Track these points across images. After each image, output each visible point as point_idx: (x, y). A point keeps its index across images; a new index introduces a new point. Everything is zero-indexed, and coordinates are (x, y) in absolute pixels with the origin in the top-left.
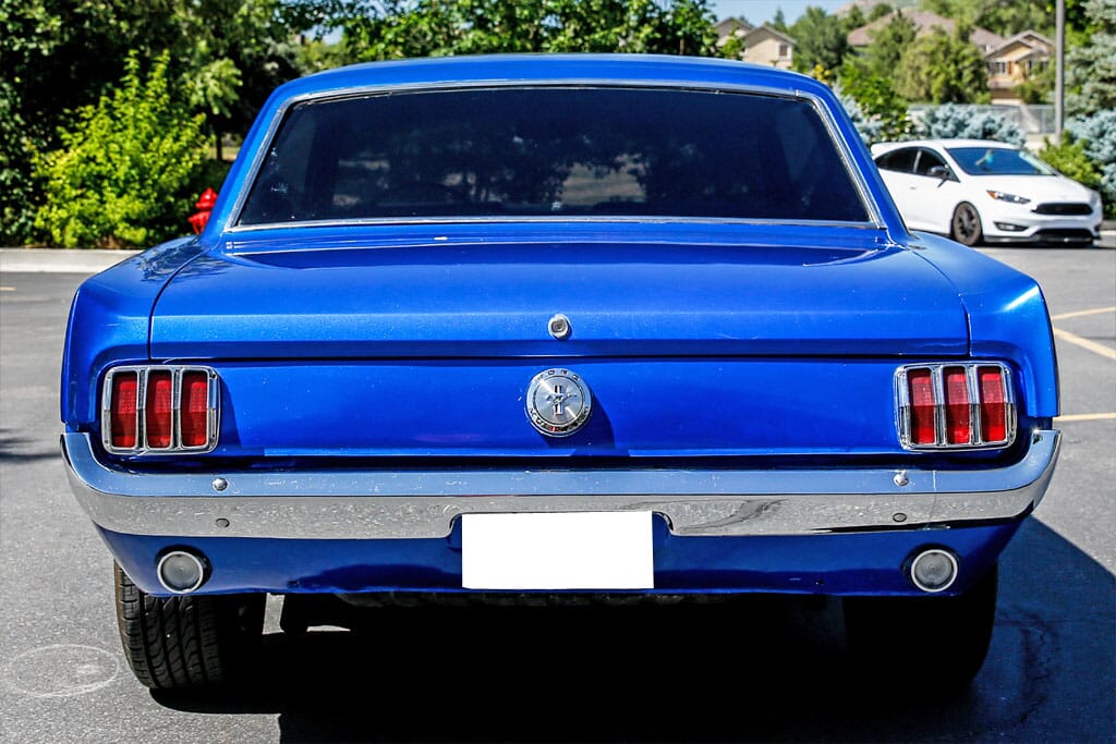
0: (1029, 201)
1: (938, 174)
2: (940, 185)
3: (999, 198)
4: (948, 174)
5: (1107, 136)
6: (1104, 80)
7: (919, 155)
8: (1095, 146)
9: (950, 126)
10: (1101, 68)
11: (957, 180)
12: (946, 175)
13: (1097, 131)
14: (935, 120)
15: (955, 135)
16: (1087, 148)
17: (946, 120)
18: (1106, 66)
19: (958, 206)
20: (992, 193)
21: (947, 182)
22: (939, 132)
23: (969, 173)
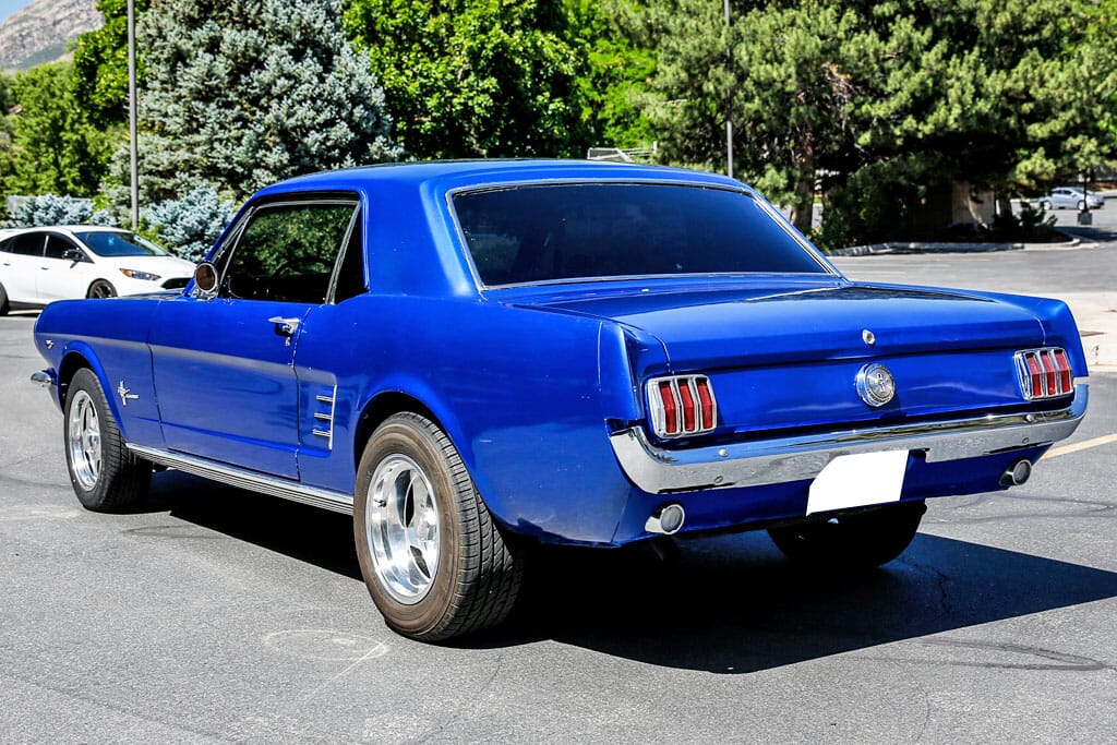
0: (159, 277)
1: (71, 256)
2: (72, 266)
3: (133, 276)
4: (80, 256)
5: (179, 222)
6: (150, 173)
7: (47, 238)
8: (169, 229)
9: (52, 213)
10: (150, 163)
11: (91, 262)
12: (78, 257)
13: (170, 217)
14: (36, 209)
15: (56, 221)
16: (161, 232)
17: (47, 209)
18: (155, 161)
19: (93, 283)
20: (125, 272)
21: (80, 264)
22: (41, 220)
23: (100, 255)
